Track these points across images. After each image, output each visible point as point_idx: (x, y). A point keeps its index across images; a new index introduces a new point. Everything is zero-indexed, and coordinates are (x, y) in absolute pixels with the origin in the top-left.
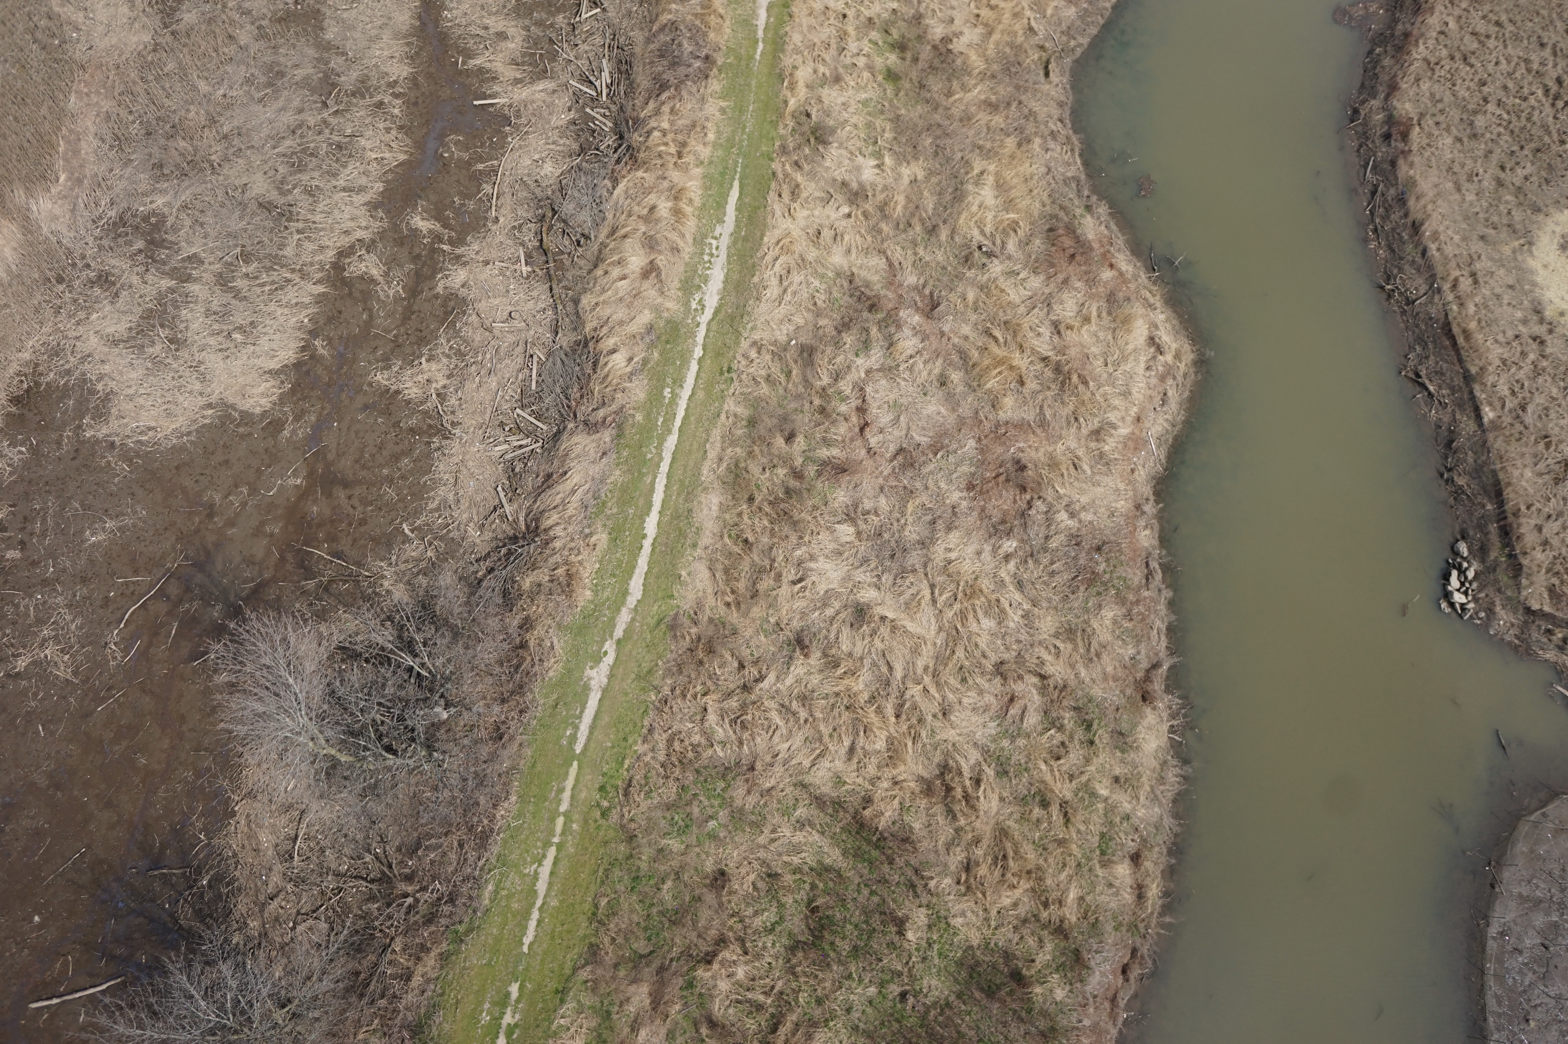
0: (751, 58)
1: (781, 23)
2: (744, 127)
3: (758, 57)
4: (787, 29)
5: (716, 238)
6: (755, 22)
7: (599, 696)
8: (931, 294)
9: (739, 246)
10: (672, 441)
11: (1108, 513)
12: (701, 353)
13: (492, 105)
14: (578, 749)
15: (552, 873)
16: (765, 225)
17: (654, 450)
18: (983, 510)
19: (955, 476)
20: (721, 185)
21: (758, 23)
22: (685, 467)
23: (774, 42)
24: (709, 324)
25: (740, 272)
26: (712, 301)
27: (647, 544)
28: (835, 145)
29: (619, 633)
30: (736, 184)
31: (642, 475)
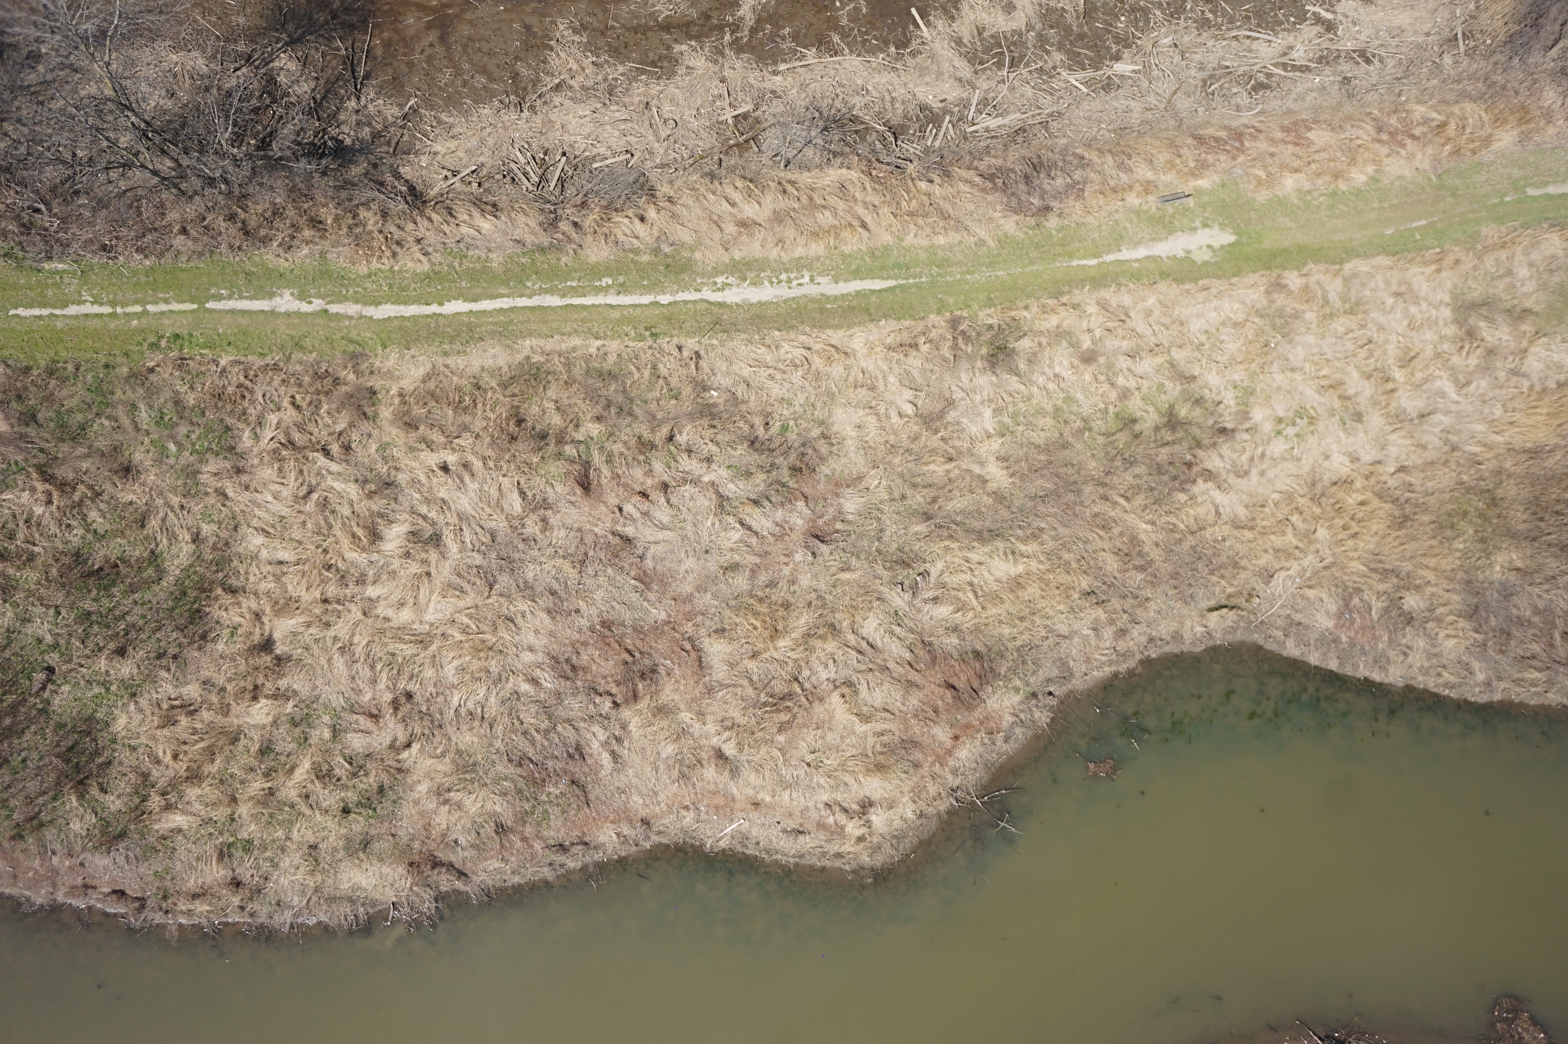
0: (1071, 256)
1: (1136, 276)
2: (968, 272)
3: (1075, 263)
4: (1131, 285)
5: (812, 279)
6: (1123, 248)
7: (266, 308)
8: (837, 531)
9: (811, 306)
10: (554, 301)
11: (622, 786)
12: (665, 302)
13: (917, 26)
14: (210, 305)
15: (87, 315)
16: (849, 327)
17: (537, 287)
18: (585, 644)
19: (614, 604)
20: (882, 268)
21: (1125, 251)
22: (528, 321)
23: (1104, 277)
24: (702, 300)
25: (778, 315)
26: (731, 296)
27: (434, 309)
28: (994, 378)
29: (334, 308)
30: (891, 283)
31: (505, 283)
